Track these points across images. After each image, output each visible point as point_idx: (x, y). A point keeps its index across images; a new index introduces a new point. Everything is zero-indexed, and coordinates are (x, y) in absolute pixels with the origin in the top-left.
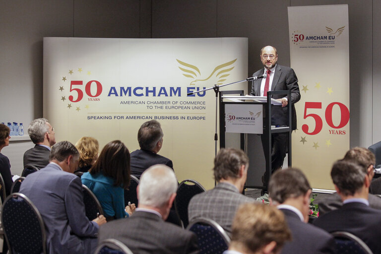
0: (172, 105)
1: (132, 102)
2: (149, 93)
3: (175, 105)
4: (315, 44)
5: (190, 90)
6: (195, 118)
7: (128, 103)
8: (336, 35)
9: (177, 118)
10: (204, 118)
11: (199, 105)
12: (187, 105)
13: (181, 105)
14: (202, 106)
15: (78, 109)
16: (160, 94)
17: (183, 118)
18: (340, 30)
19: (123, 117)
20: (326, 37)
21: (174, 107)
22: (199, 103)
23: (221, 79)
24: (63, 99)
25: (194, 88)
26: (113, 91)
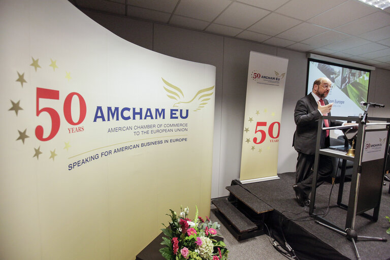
0: (157, 128)
1: (120, 129)
2: (136, 116)
3: (159, 129)
4: (266, 82)
5: (173, 112)
6: (177, 140)
7: (116, 130)
8: (281, 78)
9: (161, 142)
10: (186, 140)
11: (181, 127)
12: (170, 128)
13: (165, 128)
14: (184, 128)
15: (53, 155)
16: (146, 116)
17: (166, 141)
18: (283, 74)
19: (110, 152)
20: (274, 78)
21: (158, 131)
22: (181, 125)
23: (202, 102)
24: (23, 136)
25: (177, 110)
26: (99, 115)
